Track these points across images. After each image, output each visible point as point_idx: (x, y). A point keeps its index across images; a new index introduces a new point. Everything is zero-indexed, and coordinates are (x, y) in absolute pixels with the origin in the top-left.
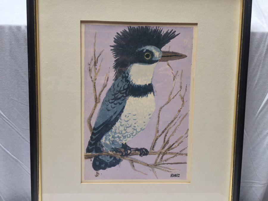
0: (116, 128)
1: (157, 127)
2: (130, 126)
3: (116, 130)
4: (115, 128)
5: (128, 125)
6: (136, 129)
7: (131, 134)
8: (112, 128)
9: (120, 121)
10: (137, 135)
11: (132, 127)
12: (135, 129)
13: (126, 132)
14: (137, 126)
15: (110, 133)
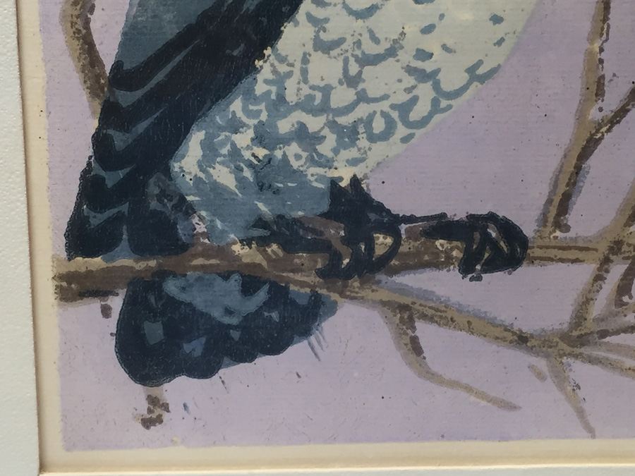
0: (283, 69)
1: (589, 53)
2: (391, 52)
3: (280, 80)
4: (275, 72)
5: (376, 40)
6: (437, 71)
7: (395, 115)
8: (251, 70)
9: (310, 17)
10: (438, 118)
11: (406, 57)
12: (422, 76)
13: (362, 98)
14: (445, 47)
15: (237, 106)
